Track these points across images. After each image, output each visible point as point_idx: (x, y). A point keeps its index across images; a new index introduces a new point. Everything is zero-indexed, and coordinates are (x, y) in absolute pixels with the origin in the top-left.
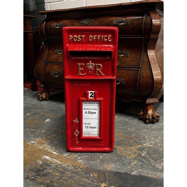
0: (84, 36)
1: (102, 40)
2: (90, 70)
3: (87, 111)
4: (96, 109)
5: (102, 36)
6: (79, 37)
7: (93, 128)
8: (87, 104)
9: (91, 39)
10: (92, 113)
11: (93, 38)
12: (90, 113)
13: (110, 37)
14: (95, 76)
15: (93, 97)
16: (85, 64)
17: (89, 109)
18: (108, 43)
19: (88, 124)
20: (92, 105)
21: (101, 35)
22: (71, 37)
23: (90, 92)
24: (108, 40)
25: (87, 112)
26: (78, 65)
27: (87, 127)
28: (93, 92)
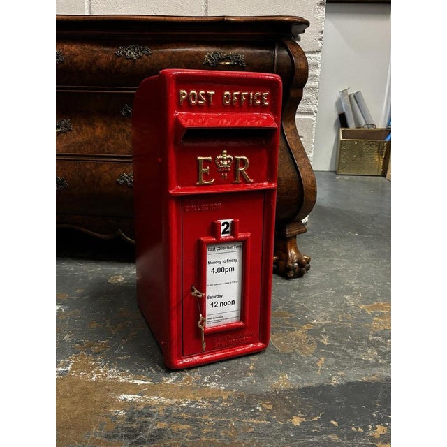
0: (213, 93)
1: (251, 101)
2: (225, 172)
3: (216, 266)
4: (235, 260)
5: (251, 94)
6: (203, 94)
7: (227, 303)
8: (216, 251)
9: (228, 101)
10: (226, 270)
11: (232, 98)
12: (221, 270)
13: (266, 96)
14: (233, 184)
15: (228, 232)
16: (214, 158)
17: (220, 262)
18: (262, 108)
19: (218, 296)
20: (227, 250)
21: (249, 91)
22: (184, 94)
23: (222, 221)
24: (262, 103)
25: (216, 270)
26: (198, 161)
27: (214, 305)
28: (229, 221)
